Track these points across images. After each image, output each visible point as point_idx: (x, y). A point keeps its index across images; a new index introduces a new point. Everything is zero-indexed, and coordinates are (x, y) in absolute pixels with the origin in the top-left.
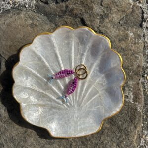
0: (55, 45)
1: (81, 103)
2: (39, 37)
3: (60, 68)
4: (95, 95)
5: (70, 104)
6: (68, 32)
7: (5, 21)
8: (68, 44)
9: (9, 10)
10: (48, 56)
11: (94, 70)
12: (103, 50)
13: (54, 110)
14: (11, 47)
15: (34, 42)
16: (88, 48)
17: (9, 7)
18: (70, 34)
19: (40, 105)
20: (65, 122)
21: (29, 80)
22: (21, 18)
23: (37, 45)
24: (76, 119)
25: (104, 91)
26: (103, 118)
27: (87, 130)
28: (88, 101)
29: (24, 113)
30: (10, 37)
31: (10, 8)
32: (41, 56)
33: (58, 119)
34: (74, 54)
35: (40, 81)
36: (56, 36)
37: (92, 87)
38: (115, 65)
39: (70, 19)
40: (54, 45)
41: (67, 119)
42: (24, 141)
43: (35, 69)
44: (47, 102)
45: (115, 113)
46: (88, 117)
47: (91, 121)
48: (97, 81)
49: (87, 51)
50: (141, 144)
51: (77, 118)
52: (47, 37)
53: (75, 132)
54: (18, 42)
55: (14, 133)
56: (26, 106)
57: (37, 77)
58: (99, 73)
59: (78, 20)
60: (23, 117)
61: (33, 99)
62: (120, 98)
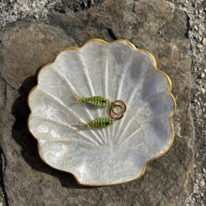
0: (84, 64)
1: (118, 140)
2: (63, 53)
3: (91, 93)
4: (135, 130)
5: (103, 141)
6: (101, 47)
7: (9, 36)
8: (101, 63)
9: (14, 22)
10: (74, 79)
11: (135, 97)
12: (146, 70)
13: (82, 149)
14: (17, 70)
15: (56, 60)
16: (127, 68)
17: (14, 19)
18: (103, 49)
19: (64, 142)
20: (96, 164)
21: (49, 110)
22: (30, 32)
23: (61, 64)
24: (111, 162)
25: (147, 124)
26: (147, 160)
27: (125, 176)
28: (127, 138)
29: (43, 153)
30: (16, 57)
31: (15, 20)
32: (66, 78)
33: (87, 161)
34: (109, 75)
35: (64, 112)
36: (84, 53)
37: (132, 120)
38: (162, 90)
40: (82, 65)
41: (99, 161)
42: (39, 194)
43: (58, 95)
44: (74, 139)
45: (162, 152)
46: (127, 159)
47: (131, 163)
48: (139, 111)
49: (125, 71)
50: (195, 191)
51: (113, 160)
52: (74, 53)
53: (110, 177)
54: (28, 63)
56: (45, 143)
57: (60, 105)
58: (141, 101)
59: (104, 31)
60: (42, 158)
61: (55, 135)
62: (168, 133)
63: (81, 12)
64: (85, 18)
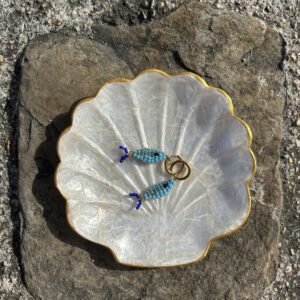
1: (174, 208)
3: (141, 142)
4: (199, 195)
5: (154, 208)
7: (39, 54)
8: (158, 103)
9: (46, 35)
10: (120, 121)
11: (201, 150)
12: (219, 115)
14: (48, 100)
16: (193, 110)
17: (46, 30)
18: (162, 83)
19: (101, 205)
20: (143, 239)
21: (84, 160)
22: (67, 49)
24: (162, 235)
26: (213, 237)
27: (181, 256)
28: (186, 205)
29: (72, 217)
30: (47, 82)
31: (48, 32)
32: (110, 119)
34: (168, 119)
35: (103, 164)
36: (137, 87)
37: (195, 181)
38: (238, 144)
39: (153, 54)
40: (132, 102)
41: (146, 234)
43: (97, 141)
44: (114, 201)
45: (233, 228)
47: (190, 240)
48: (205, 170)
49: (190, 115)
50: (278, 279)
54: (63, 92)
55: (50, 254)
56: (76, 204)
57: (99, 155)
59: (168, 54)
61: (90, 194)
62: (244, 202)
63: (138, 26)
64: (144, 35)
